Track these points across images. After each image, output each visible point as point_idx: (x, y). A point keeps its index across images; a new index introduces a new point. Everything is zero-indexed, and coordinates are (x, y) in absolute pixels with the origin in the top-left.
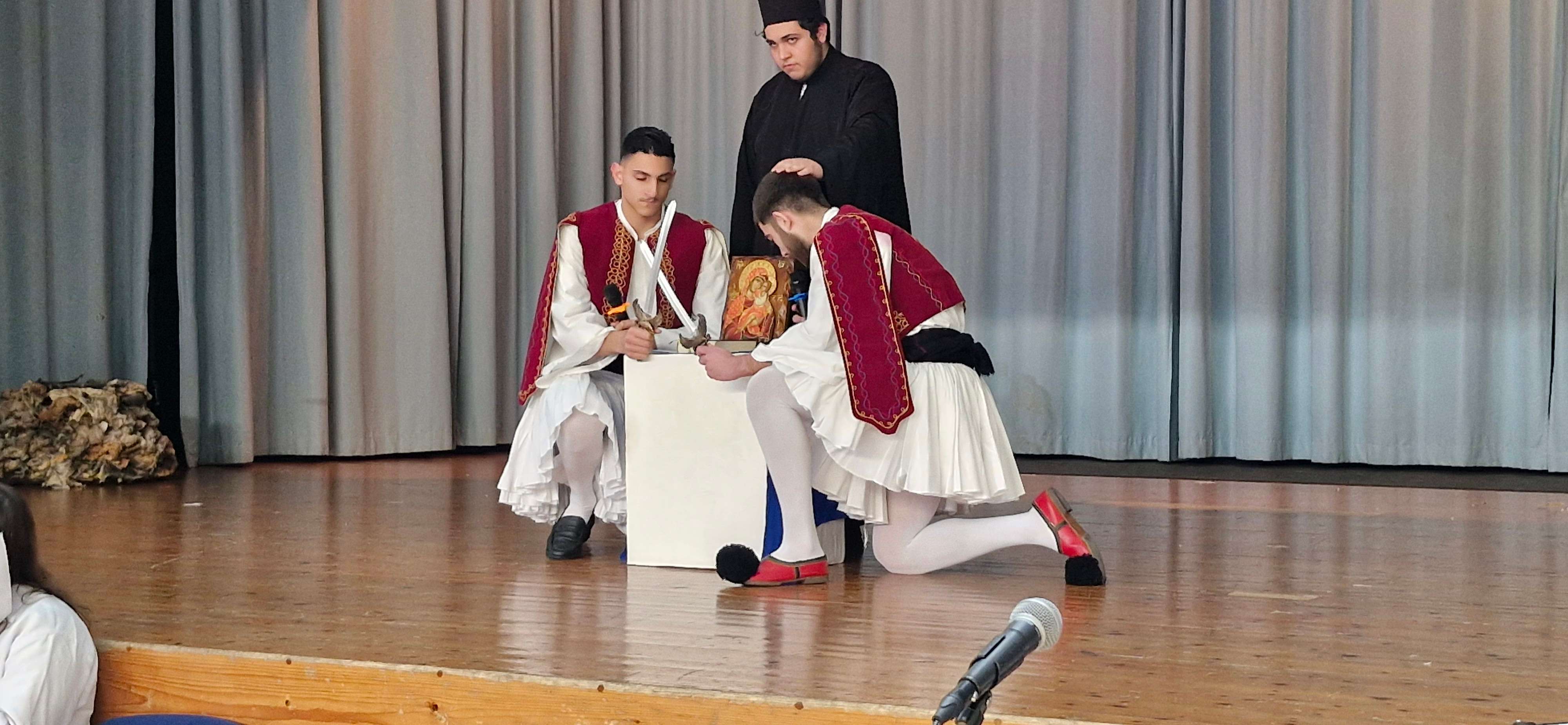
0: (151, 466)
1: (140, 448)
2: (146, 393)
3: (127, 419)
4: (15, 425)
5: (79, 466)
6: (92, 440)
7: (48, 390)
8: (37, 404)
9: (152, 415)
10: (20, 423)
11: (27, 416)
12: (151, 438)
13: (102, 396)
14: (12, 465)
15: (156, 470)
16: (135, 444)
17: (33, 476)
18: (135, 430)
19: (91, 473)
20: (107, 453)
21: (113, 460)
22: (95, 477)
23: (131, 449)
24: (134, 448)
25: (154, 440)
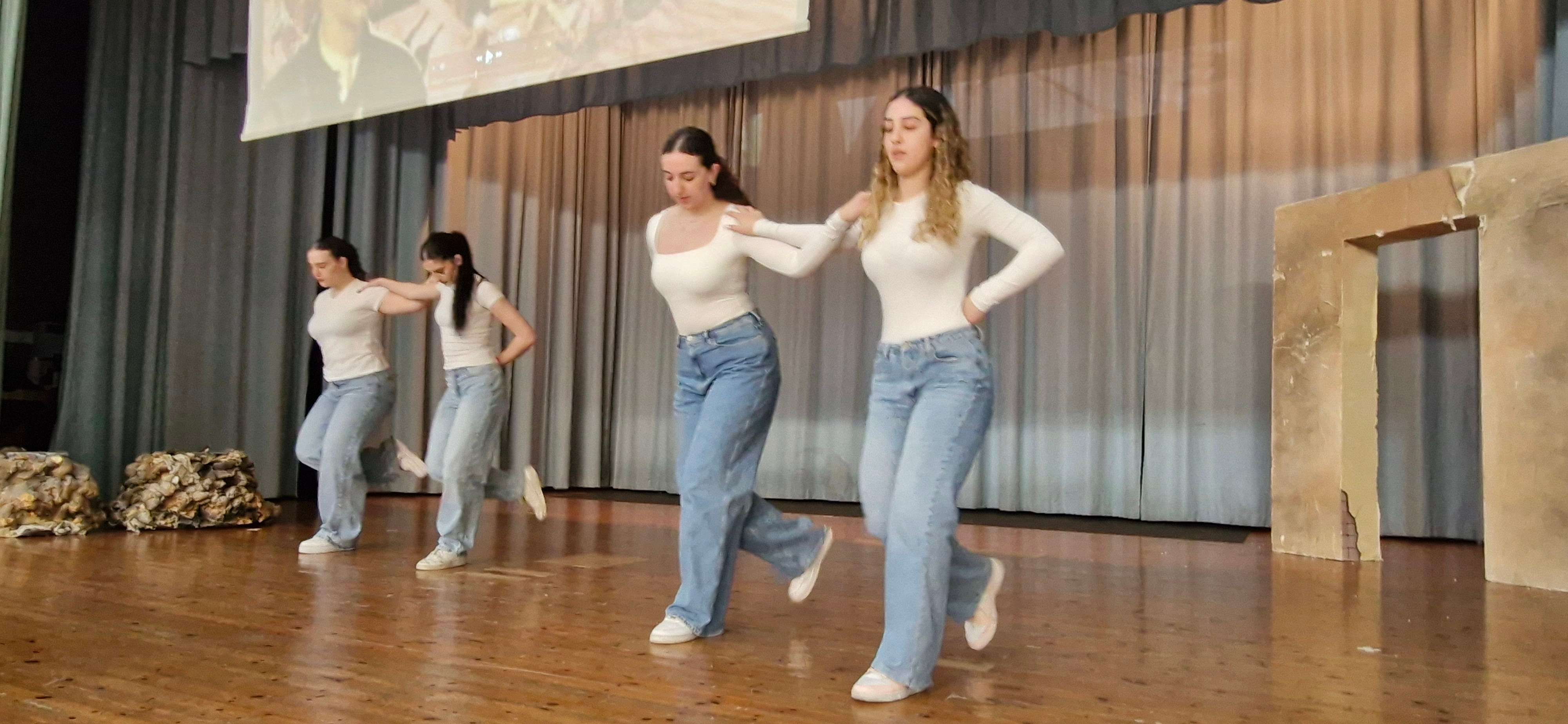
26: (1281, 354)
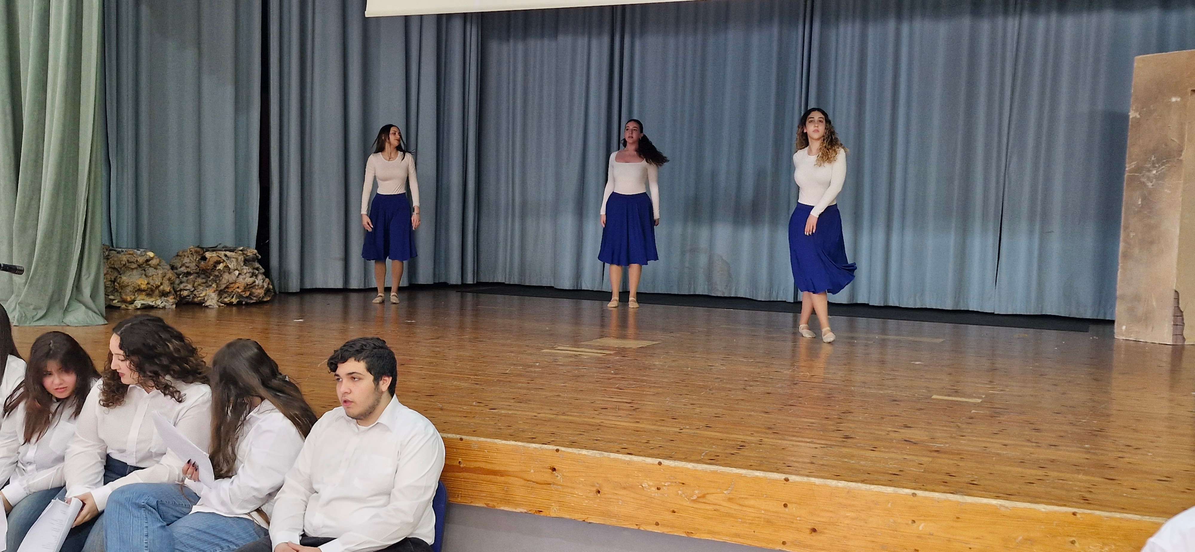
0: (261, 296)
1: (255, 285)
2: (258, 255)
3: (249, 269)
4: (185, 271)
5: (222, 294)
6: (231, 281)
7: (204, 252)
8: (197, 259)
9: (261, 267)
10: (189, 270)
11: (193, 266)
12: (260, 280)
13: (235, 256)
14: (185, 293)
15: (263, 297)
16: (253, 283)
17: (196, 300)
18: (253, 275)
19: (229, 299)
20: (238, 288)
21: (241, 292)
22: (231, 301)
23: (251, 286)
24: (252, 285)
25: (262, 281)
26: (1132, 179)
